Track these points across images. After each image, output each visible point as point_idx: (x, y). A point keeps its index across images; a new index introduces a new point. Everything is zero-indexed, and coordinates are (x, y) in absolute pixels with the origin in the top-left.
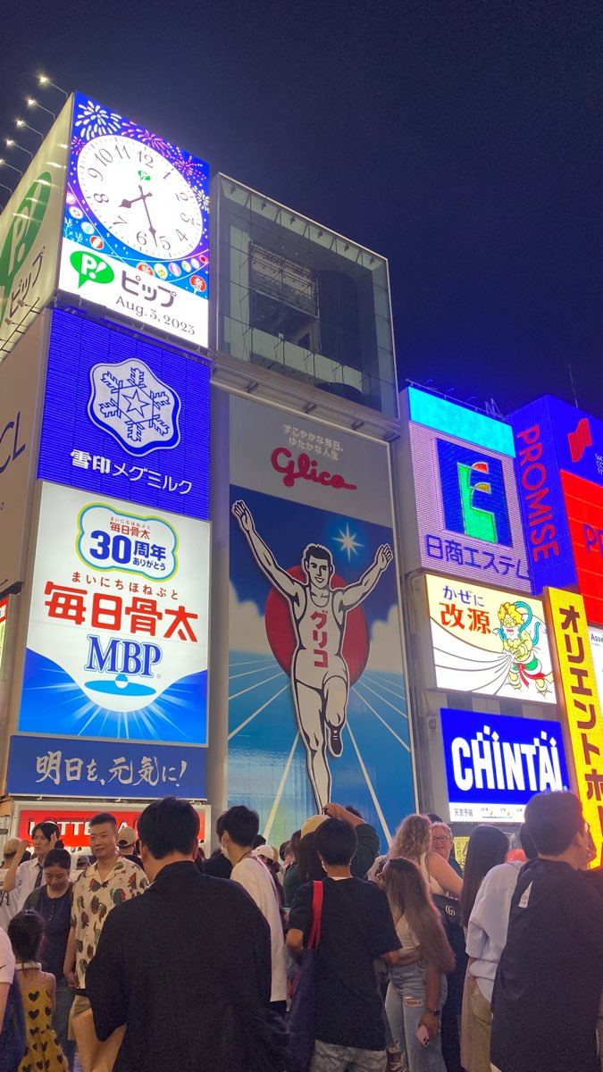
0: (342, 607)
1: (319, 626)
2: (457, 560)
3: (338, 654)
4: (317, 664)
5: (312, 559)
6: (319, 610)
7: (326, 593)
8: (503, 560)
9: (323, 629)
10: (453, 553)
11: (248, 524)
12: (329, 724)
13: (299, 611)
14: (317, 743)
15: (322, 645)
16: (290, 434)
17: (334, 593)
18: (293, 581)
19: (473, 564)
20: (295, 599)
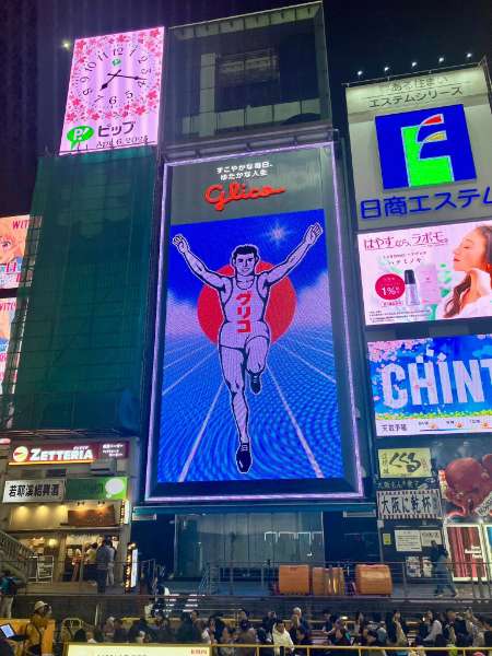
0: (267, 284)
1: (243, 304)
2: (400, 212)
3: (261, 320)
4: (240, 331)
5: (239, 256)
6: (245, 292)
7: (252, 277)
8: (463, 194)
9: (248, 305)
10: (395, 207)
11: (184, 248)
12: (250, 372)
13: (224, 296)
14: (238, 386)
15: (245, 317)
16: (223, 173)
17: (258, 276)
18: (221, 277)
19: (420, 209)
20: (223, 289)
